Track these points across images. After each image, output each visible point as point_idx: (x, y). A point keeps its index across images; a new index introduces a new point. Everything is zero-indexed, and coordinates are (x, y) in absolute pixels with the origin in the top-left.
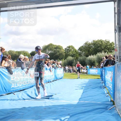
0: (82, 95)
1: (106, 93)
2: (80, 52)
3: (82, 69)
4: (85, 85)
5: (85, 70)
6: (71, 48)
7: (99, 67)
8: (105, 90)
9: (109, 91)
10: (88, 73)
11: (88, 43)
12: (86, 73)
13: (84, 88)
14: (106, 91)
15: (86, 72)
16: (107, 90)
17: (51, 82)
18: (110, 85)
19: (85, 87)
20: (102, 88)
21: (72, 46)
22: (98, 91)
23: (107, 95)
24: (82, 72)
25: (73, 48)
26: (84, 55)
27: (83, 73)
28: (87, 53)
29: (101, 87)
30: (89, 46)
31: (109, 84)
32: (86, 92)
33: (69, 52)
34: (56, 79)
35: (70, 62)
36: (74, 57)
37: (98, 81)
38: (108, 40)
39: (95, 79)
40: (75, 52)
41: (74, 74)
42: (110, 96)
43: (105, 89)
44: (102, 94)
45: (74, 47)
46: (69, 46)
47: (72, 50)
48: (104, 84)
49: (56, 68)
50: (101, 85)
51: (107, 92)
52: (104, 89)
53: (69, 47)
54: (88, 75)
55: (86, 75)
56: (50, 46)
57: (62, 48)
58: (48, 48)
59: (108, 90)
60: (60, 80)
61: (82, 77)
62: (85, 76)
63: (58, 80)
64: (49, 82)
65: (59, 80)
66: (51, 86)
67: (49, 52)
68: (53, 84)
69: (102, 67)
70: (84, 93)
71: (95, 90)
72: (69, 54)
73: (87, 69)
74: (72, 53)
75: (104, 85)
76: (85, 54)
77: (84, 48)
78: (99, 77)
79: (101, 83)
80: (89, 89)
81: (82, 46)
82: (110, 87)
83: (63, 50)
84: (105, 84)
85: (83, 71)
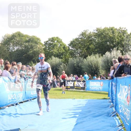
0: (74, 129)
1: (117, 124)
2: (73, 49)
3: (75, 81)
4: (80, 111)
5: (81, 83)
6: (56, 41)
7: (107, 78)
8: (117, 119)
9: (123, 121)
10: (86, 87)
11: (87, 33)
12: (83, 88)
13: (77, 116)
14: (117, 121)
15: (82, 86)
16: (120, 119)
17: (17, 104)
18: (125, 110)
19: (80, 113)
20: (110, 116)
21: (57, 38)
22: (103, 121)
23: (120, 128)
24: (75, 86)
25: (59, 41)
26: (80, 55)
27: (78, 88)
28: (86, 51)
29: (109, 114)
30: (90, 39)
31: (123, 109)
32: (81, 122)
33: (52, 49)
34: (27, 100)
35: (54, 68)
36: (62, 58)
37: (105, 104)
38: (123, 29)
39: (97, 99)
40: (63, 49)
41: (61, 90)
42: (124, 130)
43: (117, 117)
44: (111, 126)
45: (61, 40)
46: (52, 38)
47: (59, 46)
48: (114, 108)
49: (27, 78)
50: (109, 110)
51: (120, 123)
52: (115, 118)
53: (53, 40)
54: (87, 92)
55: (82, 92)
56: (16, 36)
57: (40, 41)
58: (12, 41)
59: (122, 119)
60: (35, 100)
61: (75, 96)
62: (80, 93)
63: (31, 100)
64: (13, 105)
65: (33, 100)
66: (16, 111)
67: (14, 48)
68: (21, 108)
69: (112, 78)
70: (78, 125)
71: (97, 120)
72: (52, 52)
73: (84, 81)
74: (58, 50)
75: (114, 110)
76: (81, 52)
77: (80, 43)
78: (106, 96)
79: (110, 107)
80: (88, 118)
81: (77, 39)
82: (124, 114)
83: (41, 45)
84: (116, 109)
85: (77, 84)
